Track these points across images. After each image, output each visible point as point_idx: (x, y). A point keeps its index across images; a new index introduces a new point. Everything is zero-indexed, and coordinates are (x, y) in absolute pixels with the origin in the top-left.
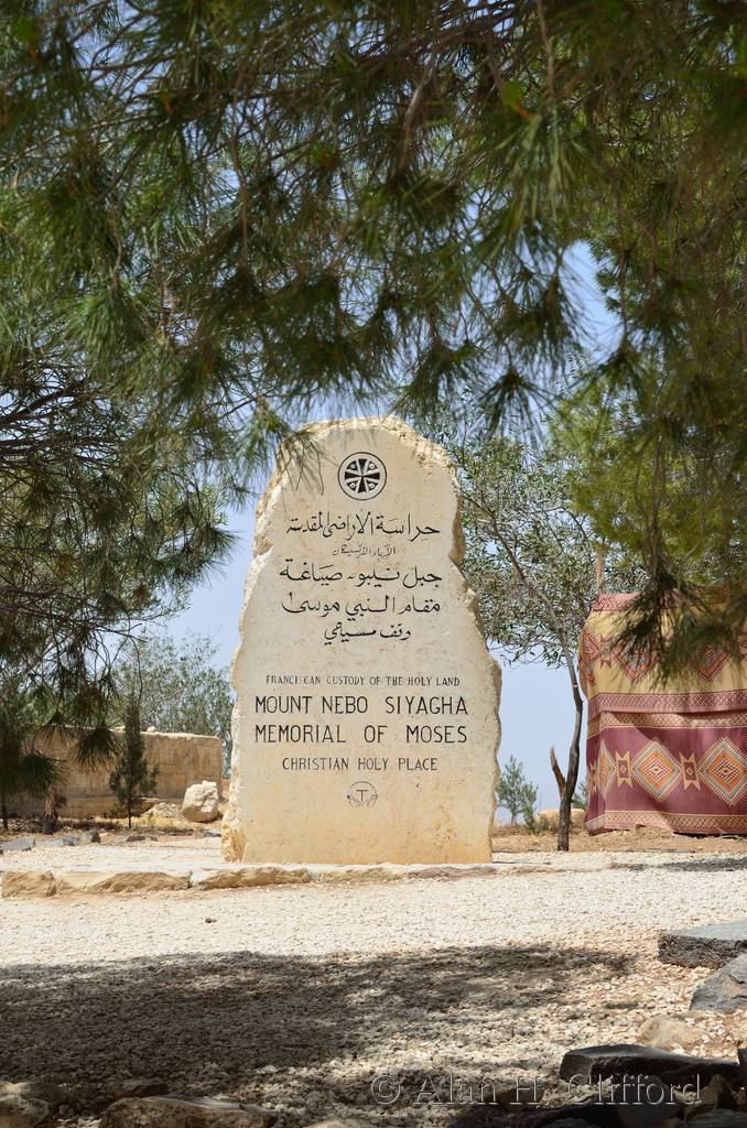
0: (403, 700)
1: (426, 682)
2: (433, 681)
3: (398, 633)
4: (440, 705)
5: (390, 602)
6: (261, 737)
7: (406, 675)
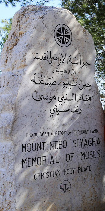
0: (79, 141)
1: (87, 132)
2: (89, 132)
3: (77, 110)
4: (92, 142)
5: (74, 96)
6: (24, 164)
7: (80, 129)
